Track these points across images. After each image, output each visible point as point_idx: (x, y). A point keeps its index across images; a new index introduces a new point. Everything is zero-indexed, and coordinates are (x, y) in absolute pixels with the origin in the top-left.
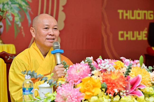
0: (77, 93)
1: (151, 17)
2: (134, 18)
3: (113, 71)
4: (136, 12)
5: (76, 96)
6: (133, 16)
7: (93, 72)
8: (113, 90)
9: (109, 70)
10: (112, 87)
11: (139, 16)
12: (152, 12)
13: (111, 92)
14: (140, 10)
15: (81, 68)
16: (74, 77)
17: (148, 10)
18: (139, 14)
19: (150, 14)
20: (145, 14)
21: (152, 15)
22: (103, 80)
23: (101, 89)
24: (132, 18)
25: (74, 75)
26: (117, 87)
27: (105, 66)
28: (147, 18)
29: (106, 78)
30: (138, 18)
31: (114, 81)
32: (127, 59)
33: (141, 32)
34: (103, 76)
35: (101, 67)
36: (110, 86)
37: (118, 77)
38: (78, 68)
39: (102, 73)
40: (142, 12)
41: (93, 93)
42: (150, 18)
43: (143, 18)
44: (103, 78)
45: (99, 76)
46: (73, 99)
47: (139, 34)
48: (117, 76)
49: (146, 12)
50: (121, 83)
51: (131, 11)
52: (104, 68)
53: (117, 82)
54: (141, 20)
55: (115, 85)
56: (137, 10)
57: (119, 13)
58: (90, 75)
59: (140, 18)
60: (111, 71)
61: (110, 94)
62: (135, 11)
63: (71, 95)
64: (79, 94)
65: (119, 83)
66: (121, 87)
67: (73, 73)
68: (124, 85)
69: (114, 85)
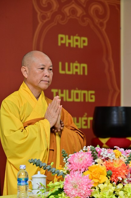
0: (87, 180)
1: (92, 98)
2: (71, 100)
3: (115, 159)
4: (74, 92)
5: (86, 183)
6: (70, 97)
7: (96, 161)
8: (117, 178)
9: (112, 158)
10: (116, 175)
11: (77, 97)
12: (93, 92)
13: (115, 179)
14: (79, 89)
15: (83, 156)
16: (78, 165)
17: (88, 90)
18: (77, 94)
19: (91, 94)
20: (84, 95)
21: (93, 97)
22: (107, 168)
23: (107, 176)
24: (68, 100)
25: (77, 164)
26: (120, 175)
27: (107, 155)
28: (87, 100)
29: (109, 166)
30: (76, 100)
31: (117, 169)
32: (121, 148)
33: (80, 119)
34: (106, 164)
35: (104, 156)
36: (114, 174)
37: (121, 165)
38: (80, 157)
39: (104, 161)
40: (81, 92)
41: (100, 180)
42: (90, 101)
43: (82, 100)
44: (106, 166)
45: (101, 165)
46: (84, 186)
47: (78, 122)
48: (119, 164)
49: (86, 92)
50: (124, 171)
51: (67, 91)
52: (106, 157)
53: (121, 170)
54: (80, 102)
55: (119, 173)
56: (75, 89)
57: (53, 93)
58: (94, 163)
59: (78, 100)
60: (113, 160)
61: (113, 182)
62: (72, 91)
63: (82, 182)
64: (89, 181)
65: (122, 172)
66: (124, 175)
67: (77, 162)
68: (126, 173)
69: (117, 173)
